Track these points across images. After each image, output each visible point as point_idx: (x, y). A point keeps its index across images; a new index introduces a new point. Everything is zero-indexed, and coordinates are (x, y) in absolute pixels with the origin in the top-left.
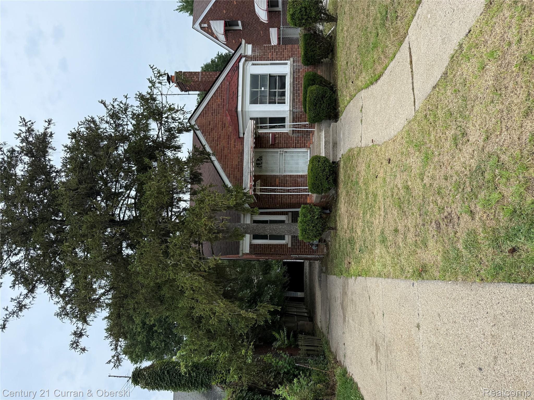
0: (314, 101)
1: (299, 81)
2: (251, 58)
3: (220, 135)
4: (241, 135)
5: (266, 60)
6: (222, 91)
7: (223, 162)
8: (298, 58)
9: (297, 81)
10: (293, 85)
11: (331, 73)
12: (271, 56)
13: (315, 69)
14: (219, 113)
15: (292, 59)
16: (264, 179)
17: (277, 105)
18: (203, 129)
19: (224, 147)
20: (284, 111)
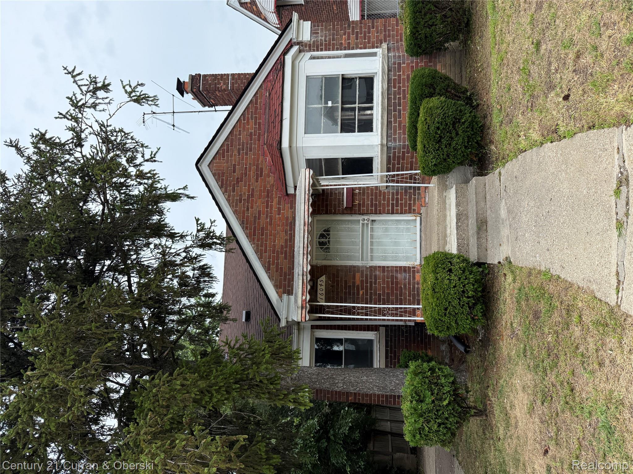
0: (436, 133)
1: (399, 88)
2: (310, 46)
3: (253, 190)
4: (291, 191)
5: (337, 49)
6: (256, 108)
7: (258, 240)
8: (397, 42)
9: (395, 87)
10: (389, 95)
11: (463, 69)
12: (345, 40)
13: (430, 62)
14: (251, 151)
15: (385, 46)
16: (334, 274)
17: (356, 134)
18: (223, 179)
19: (259, 212)
20: (371, 147)
